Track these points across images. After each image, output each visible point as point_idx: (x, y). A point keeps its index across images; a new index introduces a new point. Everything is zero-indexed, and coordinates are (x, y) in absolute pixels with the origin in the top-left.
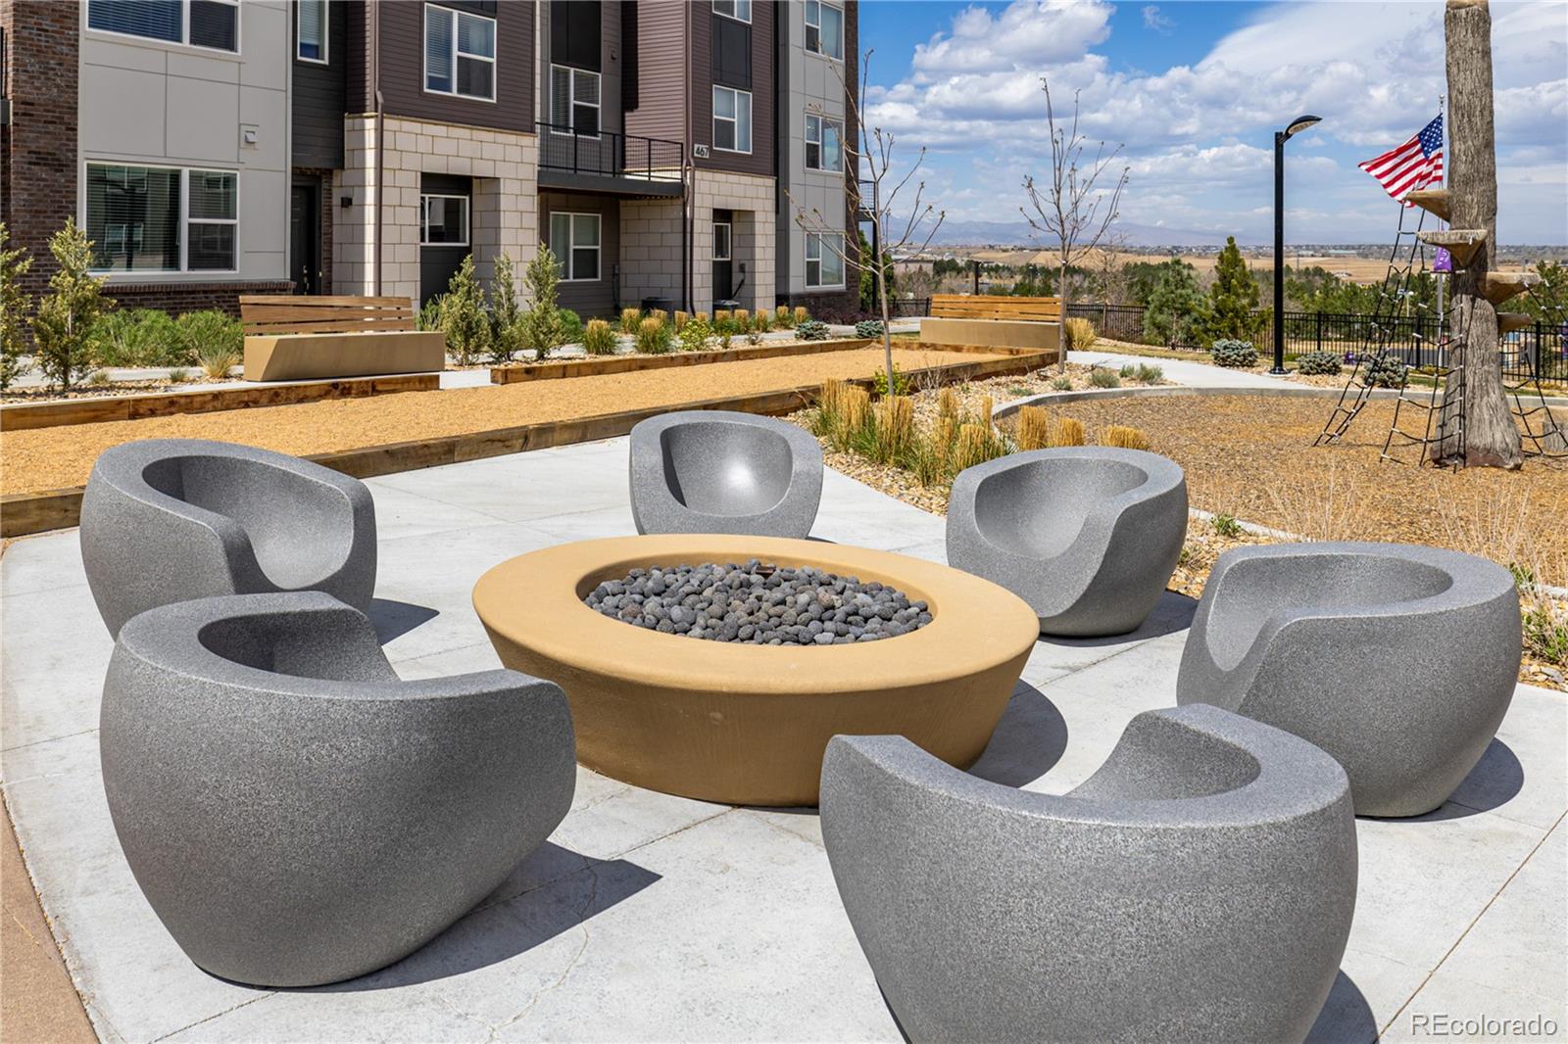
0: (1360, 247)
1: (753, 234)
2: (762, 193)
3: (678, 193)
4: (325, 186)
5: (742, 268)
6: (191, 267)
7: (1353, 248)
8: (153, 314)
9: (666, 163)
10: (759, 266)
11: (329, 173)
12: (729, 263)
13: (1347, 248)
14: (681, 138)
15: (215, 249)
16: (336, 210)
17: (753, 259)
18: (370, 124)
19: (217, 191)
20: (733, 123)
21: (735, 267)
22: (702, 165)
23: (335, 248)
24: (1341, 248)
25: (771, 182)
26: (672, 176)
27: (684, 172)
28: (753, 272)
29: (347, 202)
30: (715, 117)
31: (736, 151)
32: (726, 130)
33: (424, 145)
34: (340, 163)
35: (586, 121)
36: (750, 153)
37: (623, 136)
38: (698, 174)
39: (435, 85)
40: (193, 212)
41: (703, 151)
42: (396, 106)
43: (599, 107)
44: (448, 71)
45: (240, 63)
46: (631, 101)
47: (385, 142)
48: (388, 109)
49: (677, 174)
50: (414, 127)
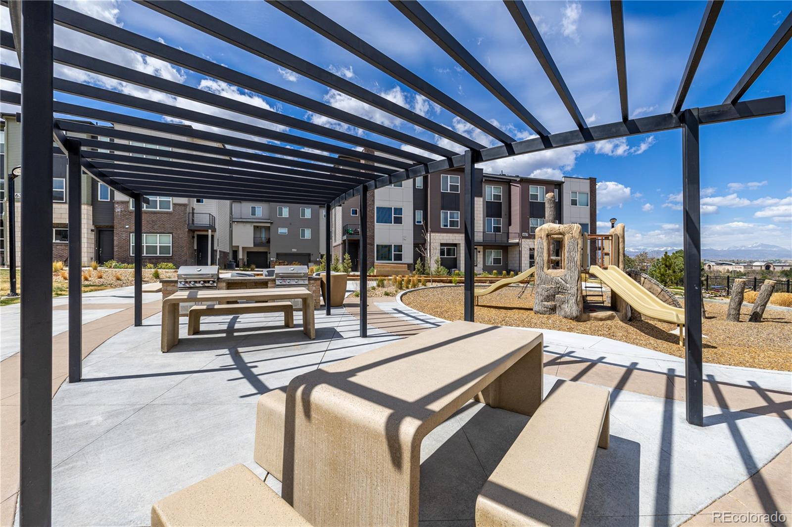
3: (518, 244)
6: (394, 260)
9: (515, 238)
11: (424, 244)
14: (520, 232)
15: (399, 257)
18: (429, 235)
19: (399, 248)
22: (524, 238)
26: (517, 241)
27: (520, 240)
30: (530, 226)
33: (441, 238)
34: (425, 242)
35: (497, 229)
37: (508, 233)
38: (524, 240)
39: (445, 226)
40: (394, 252)
41: (527, 235)
42: (435, 230)
43: (501, 226)
44: (447, 223)
45: (403, 226)
46: (510, 224)
47: (431, 238)
48: (432, 231)
49: (518, 240)
50: (439, 234)
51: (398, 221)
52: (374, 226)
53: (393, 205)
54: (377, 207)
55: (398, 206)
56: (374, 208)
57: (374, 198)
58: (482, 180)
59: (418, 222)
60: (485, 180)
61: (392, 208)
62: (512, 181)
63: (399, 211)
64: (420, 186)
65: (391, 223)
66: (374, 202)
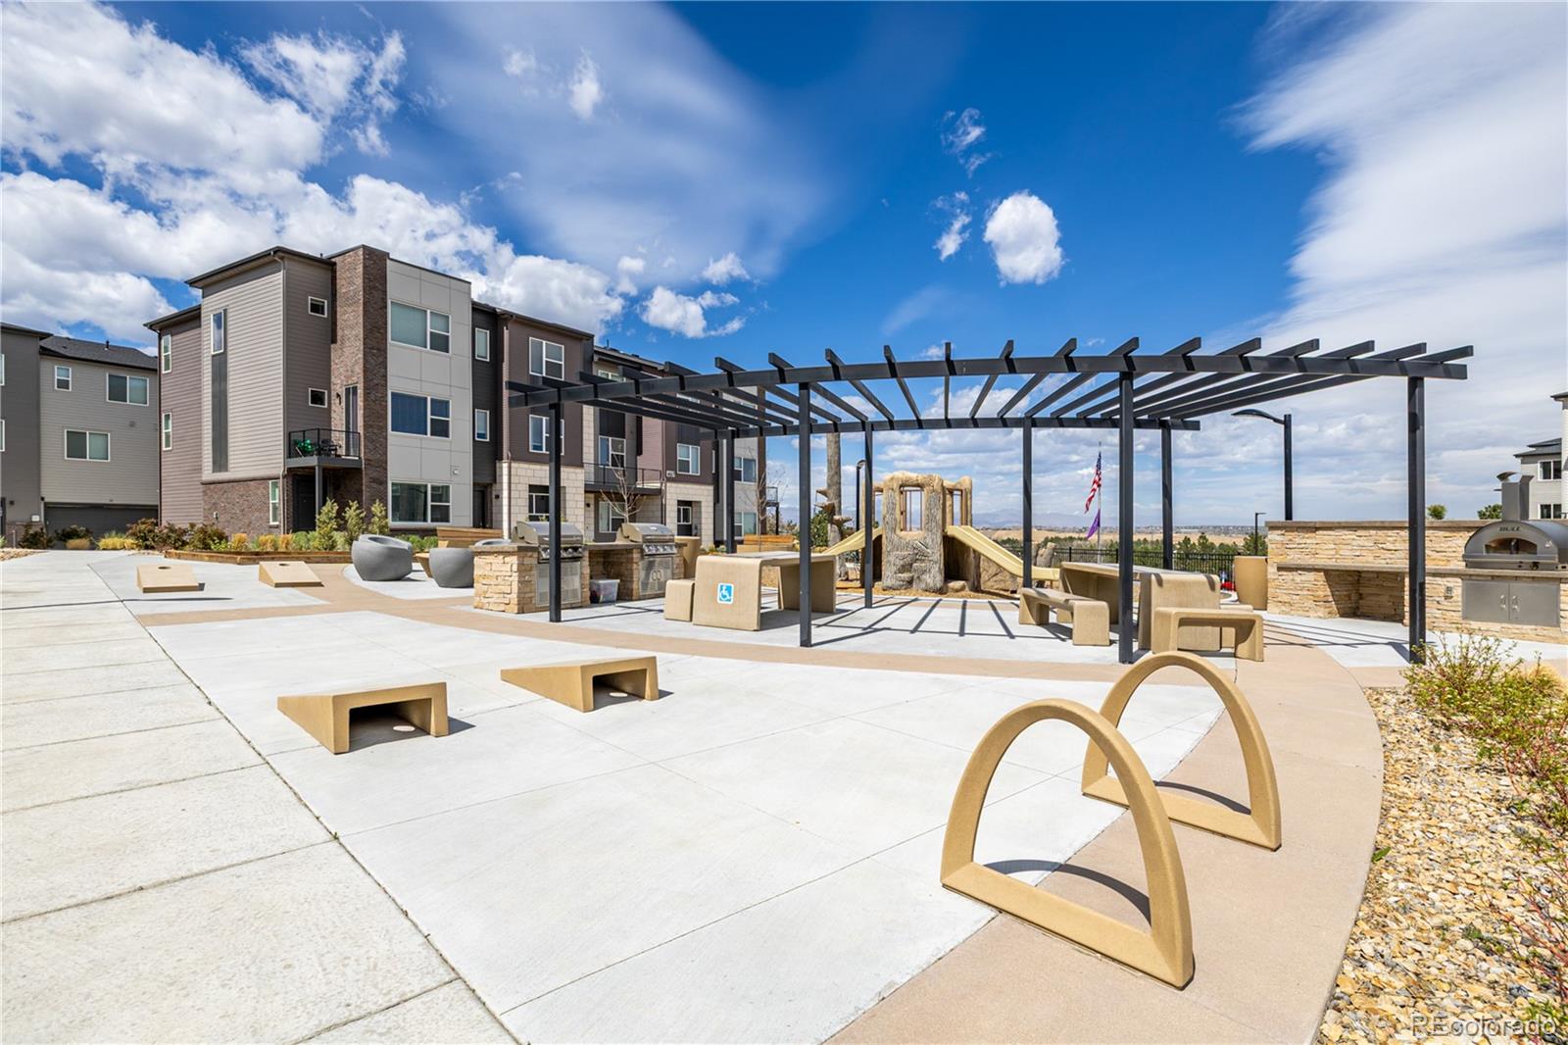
0: (1202, 527)
1: (700, 512)
2: (706, 493)
3: (659, 492)
4: (489, 490)
5: (696, 528)
6: (432, 521)
7: (1197, 528)
8: (414, 537)
9: (652, 479)
10: (704, 527)
11: (491, 485)
12: (691, 526)
13: (1194, 528)
14: (661, 469)
15: (442, 515)
16: (494, 500)
17: (701, 523)
18: (505, 466)
19: (441, 493)
20: (688, 462)
21: (693, 527)
22: (670, 480)
23: (494, 515)
24: (1190, 528)
25: (711, 488)
26: (657, 485)
27: (662, 484)
28: (701, 529)
29: (497, 497)
30: (679, 458)
31: (690, 473)
32: (685, 465)
33: (530, 473)
34: (495, 481)
35: (617, 461)
36: (699, 474)
37: (636, 469)
38: (668, 484)
39: (535, 448)
40: (432, 501)
41: (672, 474)
42: (517, 457)
43: (624, 454)
44: (541, 442)
45: (451, 442)
46: (639, 452)
47: (512, 473)
48: (514, 459)
49: (659, 485)
50: (526, 466)
51: (441, 429)
52: (386, 439)
53: (430, 392)
54: (393, 394)
55: (441, 396)
56: (386, 395)
57: (386, 372)
58: (592, 359)
59: (480, 436)
60: (600, 359)
61: (426, 399)
62: (643, 368)
63: (441, 407)
64: (484, 355)
65: (426, 434)
66: (386, 381)
